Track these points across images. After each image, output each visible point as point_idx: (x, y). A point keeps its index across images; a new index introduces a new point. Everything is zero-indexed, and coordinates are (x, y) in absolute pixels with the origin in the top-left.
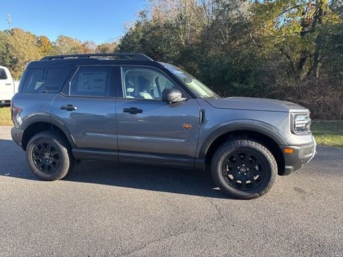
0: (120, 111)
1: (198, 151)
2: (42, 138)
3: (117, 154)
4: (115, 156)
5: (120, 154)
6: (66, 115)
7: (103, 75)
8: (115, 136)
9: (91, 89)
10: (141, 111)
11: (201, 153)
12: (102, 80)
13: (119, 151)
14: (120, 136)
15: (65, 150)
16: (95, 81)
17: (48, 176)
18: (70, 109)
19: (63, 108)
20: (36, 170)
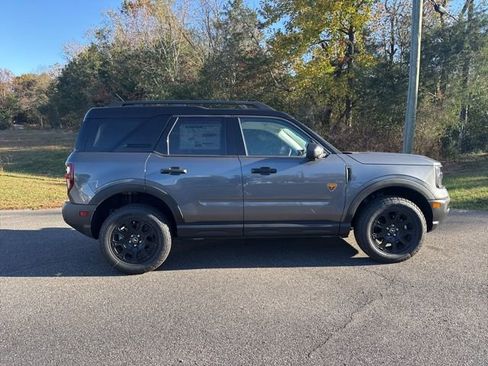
0: (247, 173)
1: (345, 214)
2: (130, 214)
3: (241, 226)
4: (239, 229)
5: (246, 226)
6: (171, 181)
8: (240, 204)
9: (200, 145)
10: (274, 171)
11: (348, 216)
12: (215, 135)
13: (244, 222)
14: (247, 204)
15: (165, 228)
16: (204, 135)
17: (138, 267)
18: (176, 172)
19: (165, 172)
20: (118, 261)
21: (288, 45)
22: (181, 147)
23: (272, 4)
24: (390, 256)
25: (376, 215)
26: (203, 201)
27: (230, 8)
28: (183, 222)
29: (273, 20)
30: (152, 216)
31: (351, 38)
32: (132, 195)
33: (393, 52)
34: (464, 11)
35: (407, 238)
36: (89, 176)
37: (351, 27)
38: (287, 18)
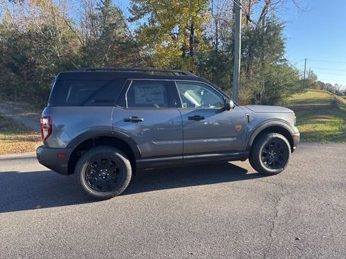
0: (186, 119)
2: (102, 154)
3: (181, 157)
5: (185, 157)
7: (161, 89)
8: (181, 142)
9: (150, 101)
10: (203, 118)
12: (160, 93)
14: (185, 141)
15: (127, 162)
16: (152, 94)
17: (107, 194)
18: (135, 120)
19: (127, 121)
20: (91, 191)
21: (151, 34)
22: (137, 102)
23: (138, 5)
24: (272, 170)
25: (263, 145)
26: (155, 141)
27: (102, 6)
28: (140, 157)
29: (139, 17)
30: (118, 154)
31: (192, 33)
32: (96, 139)
33: (217, 44)
34: (260, 20)
35: (280, 158)
36: (63, 126)
37: (192, 25)
38: (148, 16)
